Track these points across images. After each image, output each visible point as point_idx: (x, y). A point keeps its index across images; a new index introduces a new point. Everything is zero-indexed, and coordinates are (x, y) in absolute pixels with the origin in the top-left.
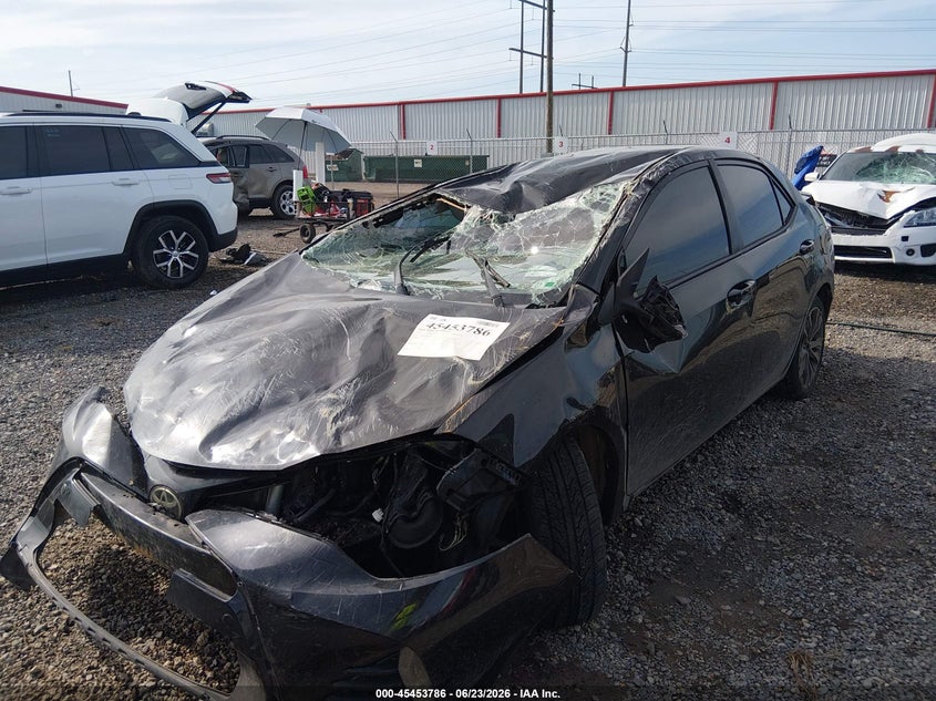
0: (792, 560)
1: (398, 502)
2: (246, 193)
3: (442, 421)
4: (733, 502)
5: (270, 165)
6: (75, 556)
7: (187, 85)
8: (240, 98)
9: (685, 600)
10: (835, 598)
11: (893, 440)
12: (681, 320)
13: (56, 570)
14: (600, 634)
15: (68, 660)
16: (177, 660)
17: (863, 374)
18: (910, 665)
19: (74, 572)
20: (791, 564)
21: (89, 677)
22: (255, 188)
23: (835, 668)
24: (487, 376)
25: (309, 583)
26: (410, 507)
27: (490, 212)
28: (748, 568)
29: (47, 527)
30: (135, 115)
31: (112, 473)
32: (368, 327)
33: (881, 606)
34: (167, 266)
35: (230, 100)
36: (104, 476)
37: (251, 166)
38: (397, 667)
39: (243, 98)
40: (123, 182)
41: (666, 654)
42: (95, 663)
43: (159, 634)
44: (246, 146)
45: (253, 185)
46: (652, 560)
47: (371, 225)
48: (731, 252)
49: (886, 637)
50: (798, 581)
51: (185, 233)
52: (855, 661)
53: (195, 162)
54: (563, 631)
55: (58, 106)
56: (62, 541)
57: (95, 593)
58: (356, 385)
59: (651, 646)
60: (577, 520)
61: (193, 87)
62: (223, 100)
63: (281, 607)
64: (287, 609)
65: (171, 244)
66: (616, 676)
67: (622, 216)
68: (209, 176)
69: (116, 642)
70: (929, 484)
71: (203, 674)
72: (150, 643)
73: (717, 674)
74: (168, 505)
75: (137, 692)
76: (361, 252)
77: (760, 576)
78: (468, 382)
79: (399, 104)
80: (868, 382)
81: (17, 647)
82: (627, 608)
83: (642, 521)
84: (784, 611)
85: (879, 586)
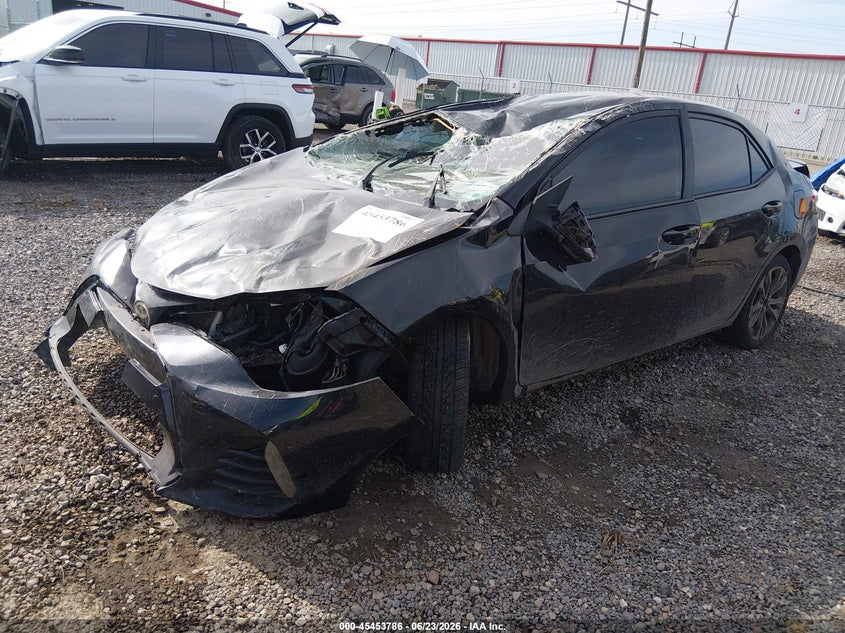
0: (655, 467)
1: (298, 341)
2: (339, 108)
3: (334, 283)
4: (631, 417)
5: (364, 86)
6: (98, 355)
7: (289, 4)
8: (330, 20)
9: (542, 475)
10: (677, 503)
11: (817, 397)
12: (591, 244)
13: (81, 362)
14: (460, 483)
15: (66, 420)
16: (138, 434)
17: (826, 339)
18: (709, 562)
19: (93, 365)
20: (654, 471)
21: (75, 433)
22: (349, 104)
23: (642, 550)
24: (384, 255)
25: (211, 382)
26: (306, 346)
27: (472, 135)
28: (612, 465)
29: (70, 324)
30: (243, 26)
31: (115, 290)
32: (320, 208)
33: (713, 516)
34: (249, 159)
35: (321, 21)
36: (110, 291)
37: (346, 85)
38: (263, 455)
39: (332, 20)
40: (223, 82)
41: (504, 507)
42: (83, 426)
43: (133, 416)
44: (345, 66)
45: (346, 101)
46: (533, 443)
47: (373, 135)
48: (682, 197)
49: (703, 539)
50: (651, 483)
51: (267, 133)
52: (662, 549)
53: (284, 72)
54: (432, 475)
55: (208, 15)
56: (94, 344)
57: (103, 382)
58: (289, 249)
59: (494, 499)
60: (446, 385)
61: (294, 6)
62: (315, 20)
63: (190, 395)
64: (193, 397)
65: (255, 141)
66: (456, 513)
67: (560, 147)
68: (294, 86)
69: (99, 417)
70: (826, 437)
71: (153, 447)
72: (124, 420)
73: (538, 530)
74: (143, 316)
75: (103, 449)
76: (358, 155)
77: (619, 473)
78: (368, 257)
79: (501, 43)
80: (826, 347)
81: (36, 405)
82: (492, 471)
83: (542, 415)
84: (624, 501)
85: (722, 502)
